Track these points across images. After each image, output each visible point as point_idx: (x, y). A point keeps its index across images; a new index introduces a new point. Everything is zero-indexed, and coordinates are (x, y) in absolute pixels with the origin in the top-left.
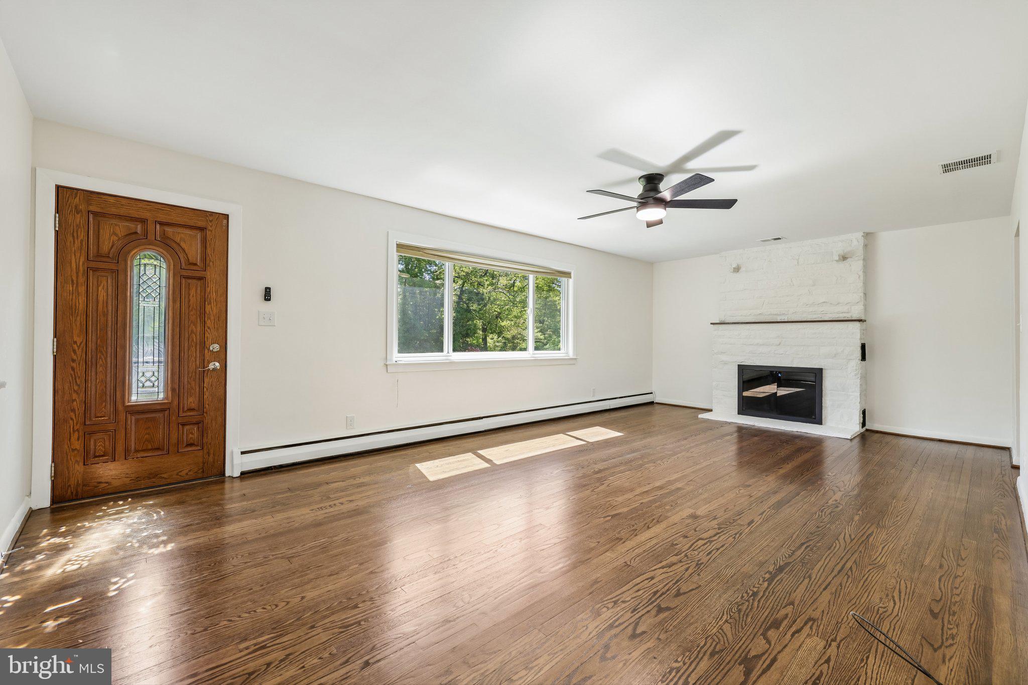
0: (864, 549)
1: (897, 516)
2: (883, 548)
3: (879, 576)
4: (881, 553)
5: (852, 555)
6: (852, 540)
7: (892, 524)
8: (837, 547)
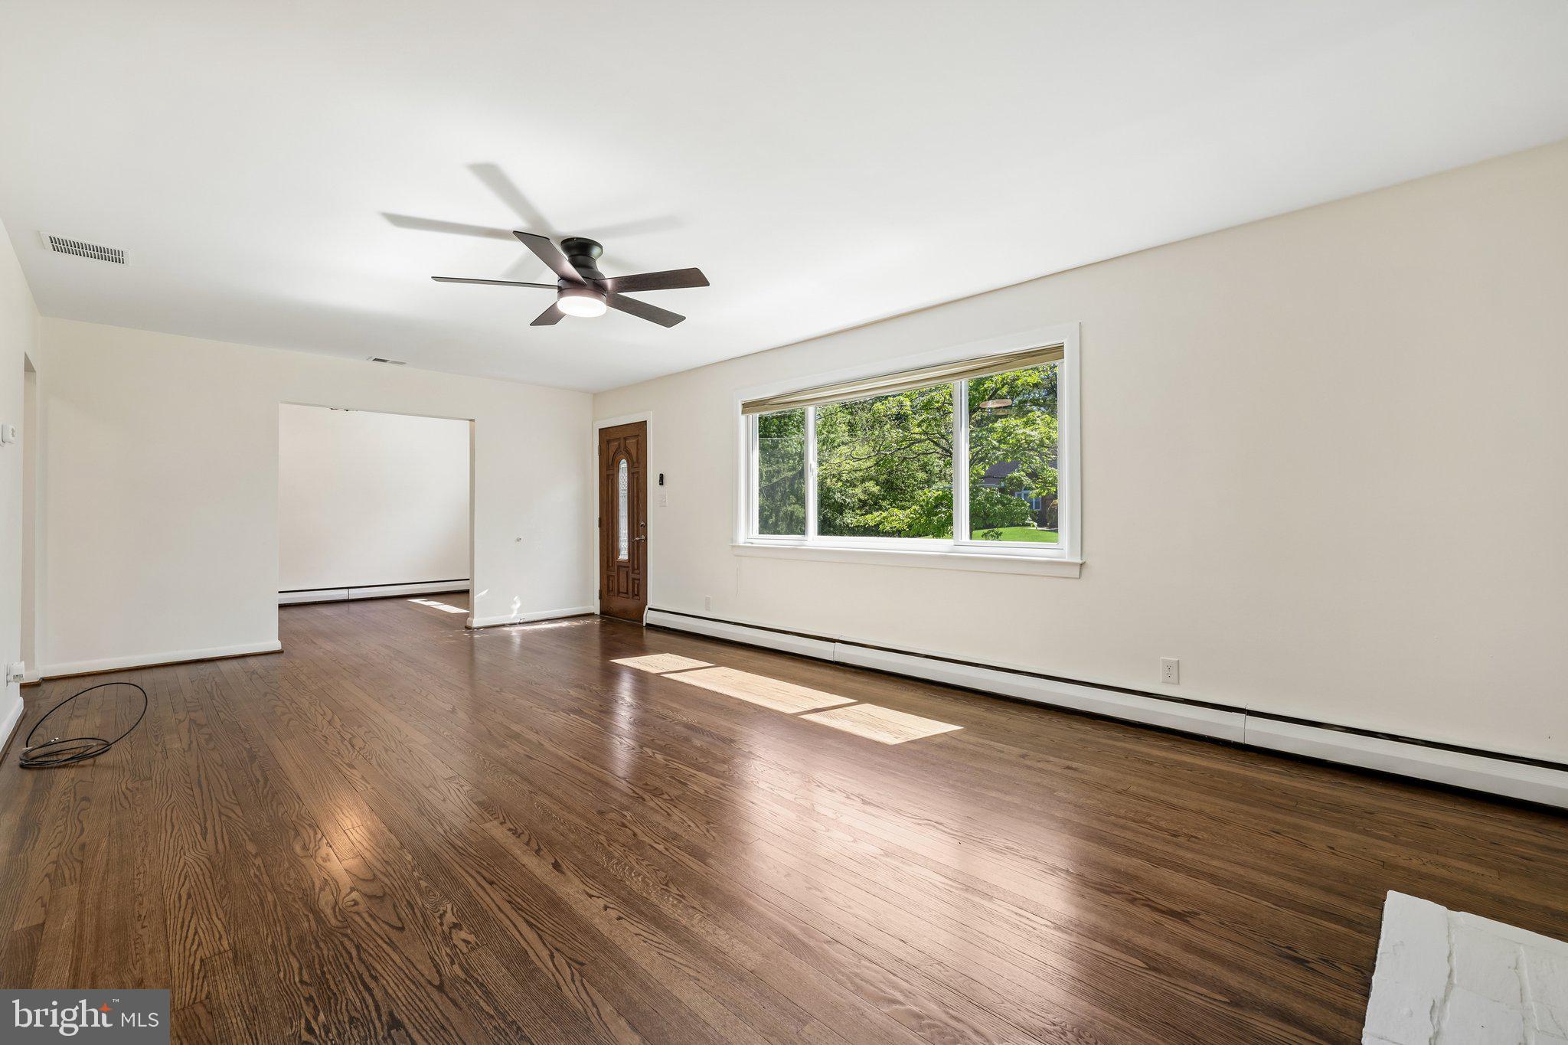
0: (197, 814)
1: (189, 896)
2: (173, 826)
3: (156, 798)
4: (171, 819)
5: (203, 800)
6: (220, 813)
7: (187, 872)
8: (227, 798)
